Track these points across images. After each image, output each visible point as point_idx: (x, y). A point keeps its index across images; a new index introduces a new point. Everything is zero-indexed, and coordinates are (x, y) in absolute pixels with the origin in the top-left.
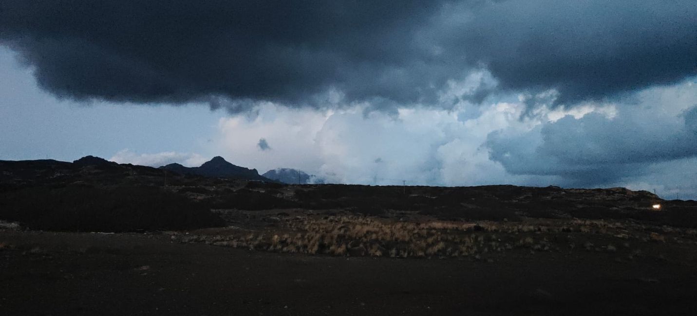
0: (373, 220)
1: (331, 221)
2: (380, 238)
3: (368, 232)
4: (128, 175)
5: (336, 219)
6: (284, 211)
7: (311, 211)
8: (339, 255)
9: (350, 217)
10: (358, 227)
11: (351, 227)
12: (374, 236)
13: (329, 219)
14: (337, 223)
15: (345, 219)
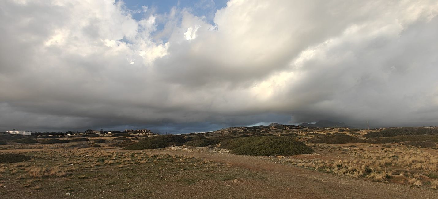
0: (423, 151)
1: (386, 151)
2: (424, 167)
3: (413, 162)
4: (286, 129)
5: (391, 150)
6: (354, 144)
7: (372, 144)
8: (378, 181)
9: (402, 148)
10: (406, 157)
11: (400, 156)
12: (418, 166)
13: (385, 150)
14: (390, 153)
15: (398, 150)
